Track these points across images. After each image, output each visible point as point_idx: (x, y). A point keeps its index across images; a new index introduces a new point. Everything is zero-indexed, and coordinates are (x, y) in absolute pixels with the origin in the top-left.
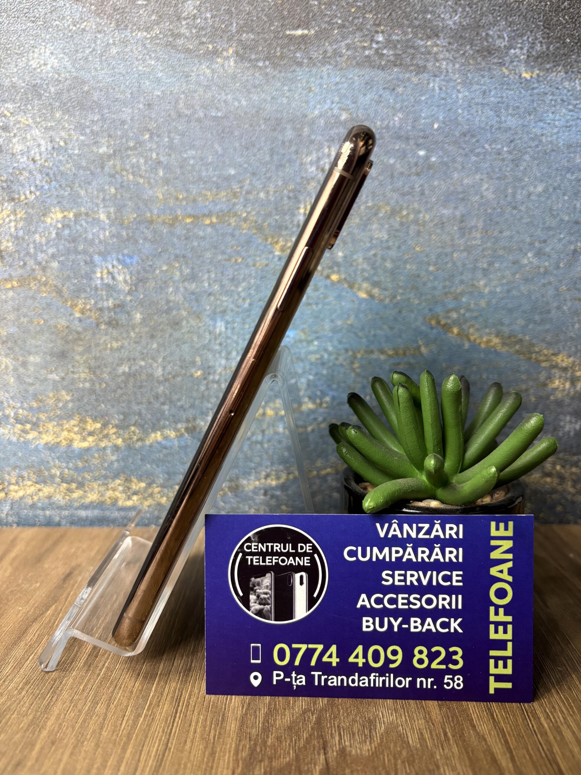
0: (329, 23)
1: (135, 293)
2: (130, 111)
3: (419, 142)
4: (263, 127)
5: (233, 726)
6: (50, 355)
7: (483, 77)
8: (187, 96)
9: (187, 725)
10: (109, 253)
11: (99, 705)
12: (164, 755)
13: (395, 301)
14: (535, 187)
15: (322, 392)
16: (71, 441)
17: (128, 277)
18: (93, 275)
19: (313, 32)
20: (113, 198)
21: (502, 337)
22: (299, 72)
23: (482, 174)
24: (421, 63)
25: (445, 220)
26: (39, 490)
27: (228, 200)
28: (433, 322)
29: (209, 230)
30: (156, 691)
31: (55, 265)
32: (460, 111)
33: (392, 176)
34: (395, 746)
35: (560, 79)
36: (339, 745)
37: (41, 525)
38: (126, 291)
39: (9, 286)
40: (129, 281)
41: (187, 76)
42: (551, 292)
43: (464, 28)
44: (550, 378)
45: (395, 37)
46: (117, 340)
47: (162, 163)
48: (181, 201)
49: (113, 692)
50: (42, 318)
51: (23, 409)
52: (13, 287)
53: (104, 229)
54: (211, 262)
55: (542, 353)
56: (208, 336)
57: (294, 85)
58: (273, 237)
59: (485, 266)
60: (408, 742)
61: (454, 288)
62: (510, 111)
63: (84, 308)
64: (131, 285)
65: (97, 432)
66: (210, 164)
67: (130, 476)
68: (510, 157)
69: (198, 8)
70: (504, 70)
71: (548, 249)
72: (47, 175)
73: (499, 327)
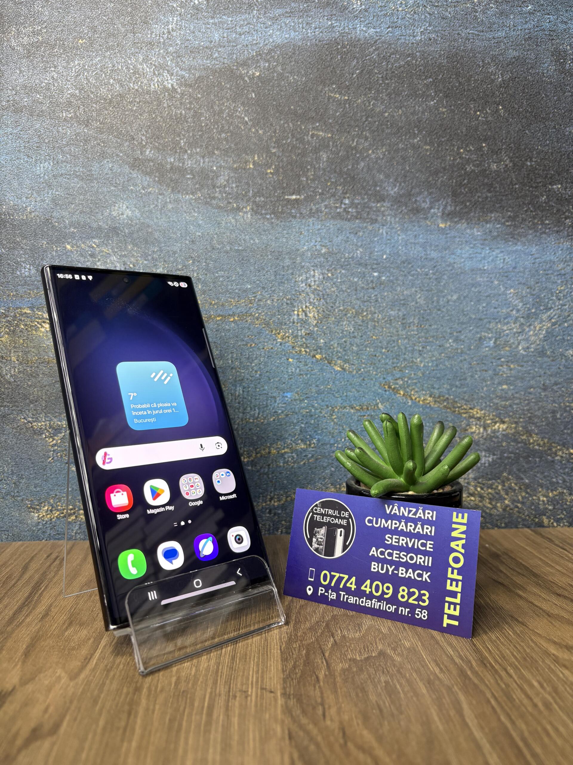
0: (313, 192)
2: (180, 245)
3: (373, 267)
4: (270, 257)
7: (414, 226)
8: (218, 236)
13: (360, 372)
14: (452, 296)
15: (310, 436)
19: (303, 197)
21: (434, 397)
22: (294, 222)
23: (416, 288)
24: (374, 217)
25: (392, 318)
27: (246, 305)
28: (386, 387)
29: (233, 325)
32: (400, 247)
33: (356, 290)
35: (463, 228)
36: (341, 634)
41: (219, 224)
42: (465, 366)
43: (401, 196)
44: (468, 425)
45: (356, 201)
54: (233, 347)
55: (462, 408)
56: (230, 397)
57: (290, 231)
58: (276, 330)
59: (421, 348)
61: (400, 364)
62: (433, 248)
66: (233, 281)
68: (434, 277)
69: (228, 181)
70: (428, 222)
71: (462, 337)
73: (432, 390)
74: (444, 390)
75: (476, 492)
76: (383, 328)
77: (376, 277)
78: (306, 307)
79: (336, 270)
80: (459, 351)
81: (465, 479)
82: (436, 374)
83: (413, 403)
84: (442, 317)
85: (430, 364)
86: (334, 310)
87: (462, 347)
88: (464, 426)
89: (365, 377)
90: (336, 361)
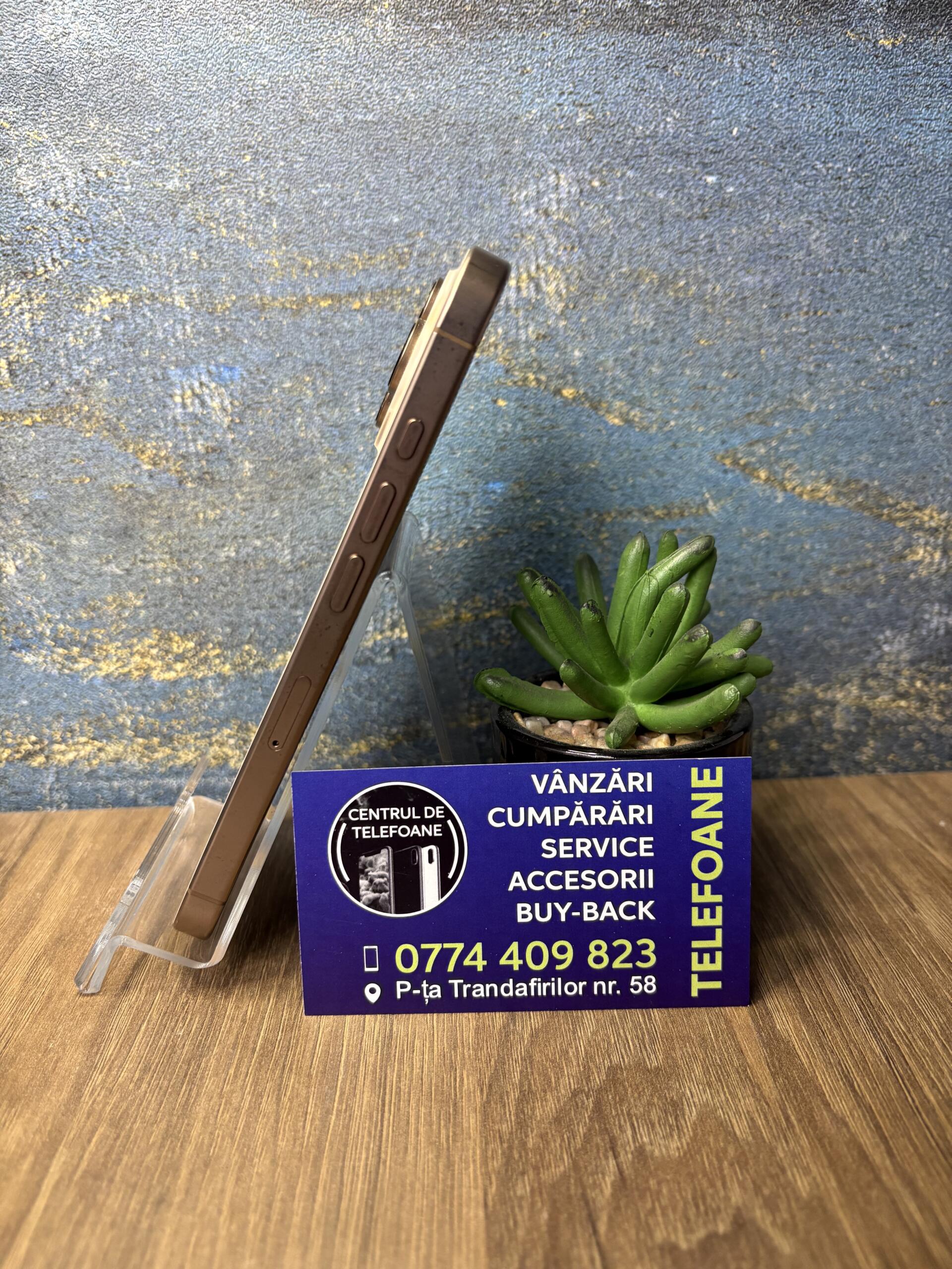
1: (239, 428)
3: (706, 161)
4: (445, 138)
5: (472, 1121)
6: (103, 535)
7: (814, 45)
9: (403, 1124)
10: (193, 362)
11: (265, 1098)
12: (377, 1173)
13: (666, 429)
14: (896, 234)
16: (149, 670)
17: (227, 402)
18: (168, 400)
20: (195, 269)
21: (837, 485)
22: (505, 39)
23: (810, 213)
24: (711, 22)
25: (747, 293)
26: (100, 750)
27: (389, 268)
28: (728, 462)
29: (359, 318)
30: (346, 1072)
31: (104, 384)
32: (776, 105)
33: (662, 223)
34: (716, 1140)
35: (940, 48)
36: (634, 1142)
37: (105, 806)
38: (225, 426)
39: (28, 422)
40: (229, 407)
42: (914, 409)
44: (909, 546)
46: (215, 507)
47: (275, 204)
48: (310, 271)
49: (281, 1077)
50: (86, 473)
51: (65, 622)
52: (34, 422)
53: (184, 323)
54: (363, 374)
55: (898, 507)
59: (812, 368)
60: (735, 1134)
61: (762, 406)
62: (858, 105)
63: (156, 455)
64: (231, 415)
65: (189, 655)
66: (355, 206)
67: (246, 723)
68: (857, 183)
70: (850, 32)
71: (914, 339)
72: (80, 229)
73: (832, 467)
74: (861, 468)
75: (912, 691)
76: (724, 318)
77: (714, 184)
78: (538, 268)
79: (612, 170)
80: (903, 372)
81: (890, 663)
82: (845, 429)
83: (787, 499)
84: (868, 290)
85: (831, 407)
86: (607, 275)
87: (911, 362)
88: (898, 548)
89: (677, 441)
90: (610, 404)
